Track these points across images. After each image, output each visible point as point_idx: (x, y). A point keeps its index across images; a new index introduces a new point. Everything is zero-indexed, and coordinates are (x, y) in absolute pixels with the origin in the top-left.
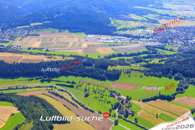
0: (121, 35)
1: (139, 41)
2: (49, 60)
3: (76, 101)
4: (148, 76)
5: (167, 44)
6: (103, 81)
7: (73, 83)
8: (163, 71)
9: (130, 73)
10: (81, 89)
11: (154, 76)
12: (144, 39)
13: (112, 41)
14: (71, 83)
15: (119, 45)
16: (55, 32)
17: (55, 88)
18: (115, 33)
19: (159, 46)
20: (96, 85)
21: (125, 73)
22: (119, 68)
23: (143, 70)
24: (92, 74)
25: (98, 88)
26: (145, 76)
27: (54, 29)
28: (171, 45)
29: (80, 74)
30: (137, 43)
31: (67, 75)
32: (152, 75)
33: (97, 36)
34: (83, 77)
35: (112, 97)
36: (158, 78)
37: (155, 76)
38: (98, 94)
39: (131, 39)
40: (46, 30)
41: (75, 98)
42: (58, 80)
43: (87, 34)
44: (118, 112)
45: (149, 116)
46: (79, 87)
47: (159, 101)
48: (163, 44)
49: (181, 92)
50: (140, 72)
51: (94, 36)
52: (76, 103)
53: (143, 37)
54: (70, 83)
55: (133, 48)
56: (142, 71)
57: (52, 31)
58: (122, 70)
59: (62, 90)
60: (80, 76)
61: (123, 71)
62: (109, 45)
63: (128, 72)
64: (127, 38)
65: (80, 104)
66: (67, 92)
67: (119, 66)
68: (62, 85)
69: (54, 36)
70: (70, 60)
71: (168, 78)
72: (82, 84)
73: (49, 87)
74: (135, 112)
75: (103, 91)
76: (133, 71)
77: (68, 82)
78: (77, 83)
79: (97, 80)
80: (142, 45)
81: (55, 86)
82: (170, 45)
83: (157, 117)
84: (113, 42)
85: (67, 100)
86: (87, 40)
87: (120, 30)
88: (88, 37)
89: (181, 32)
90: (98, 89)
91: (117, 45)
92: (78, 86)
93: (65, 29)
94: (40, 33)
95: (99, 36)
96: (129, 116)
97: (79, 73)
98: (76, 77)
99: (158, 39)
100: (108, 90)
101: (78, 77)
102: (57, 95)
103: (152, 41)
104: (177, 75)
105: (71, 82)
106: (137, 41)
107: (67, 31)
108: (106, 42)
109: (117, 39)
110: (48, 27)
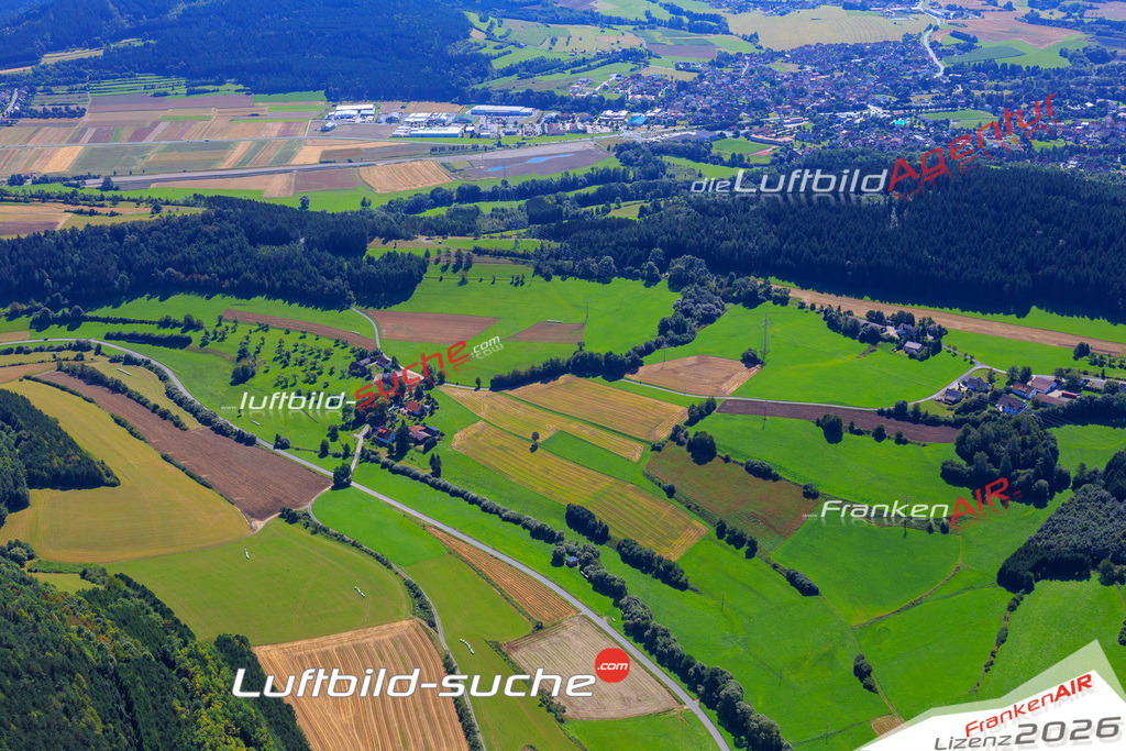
0: (506, 99)
1: (592, 121)
2: (81, 223)
3: (180, 402)
4: (548, 278)
5: (729, 134)
6: (334, 313)
7: (190, 324)
8: (620, 252)
9: (466, 269)
10: (222, 349)
11: (576, 275)
12: (624, 113)
13: (455, 130)
14: (179, 325)
15: (486, 149)
16: (166, 94)
17: (98, 351)
18: (480, 87)
19: (684, 142)
20: (296, 331)
21: (445, 269)
22: (420, 245)
23: (532, 250)
24: (284, 280)
25: (301, 342)
26: (537, 277)
27: (164, 81)
28: (746, 135)
29: (226, 284)
30: (578, 131)
31: (164, 290)
32: (571, 273)
33: (384, 105)
34: (240, 296)
35: (358, 375)
36: (595, 286)
37: (582, 277)
38: (298, 370)
39: (554, 114)
40: (119, 88)
41: (181, 388)
42: (119, 317)
43: (334, 98)
44: (367, 436)
45: (501, 448)
46: (212, 345)
47: (567, 383)
48: (706, 135)
49: (677, 337)
50: (516, 262)
51: (371, 106)
52: (175, 410)
53: (619, 105)
54: (176, 324)
55: (548, 162)
56: (526, 256)
57: (152, 92)
58: (433, 255)
59: (129, 361)
60: (228, 292)
61: (437, 261)
62: (432, 150)
63: (462, 264)
64: (537, 113)
65: (194, 412)
66: (151, 369)
67: (422, 239)
68: (133, 338)
69: (160, 114)
70: (185, 219)
71: (640, 284)
72: (230, 331)
73: (70, 347)
74: (442, 435)
75: (323, 356)
76: (487, 258)
77: (165, 323)
78: (210, 324)
79: (308, 306)
80: (600, 141)
81: (94, 342)
82: (742, 138)
83: (534, 449)
84: (455, 136)
85: (140, 397)
86: (325, 130)
87: (509, 72)
88: (338, 113)
89: (821, 74)
90: (300, 349)
91: (475, 148)
92: (212, 336)
93: (218, 75)
94: (86, 101)
95: (393, 108)
96: (411, 452)
97: (223, 277)
98: (208, 298)
99: (694, 109)
100: (348, 349)
101: (218, 296)
102: (95, 379)
103: (659, 122)
104: (678, 264)
105: (181, 319)
106: (580, 126)
107: (230, 86)
108: (422, 136)
109: (483, 118)
110: (130, 68)
